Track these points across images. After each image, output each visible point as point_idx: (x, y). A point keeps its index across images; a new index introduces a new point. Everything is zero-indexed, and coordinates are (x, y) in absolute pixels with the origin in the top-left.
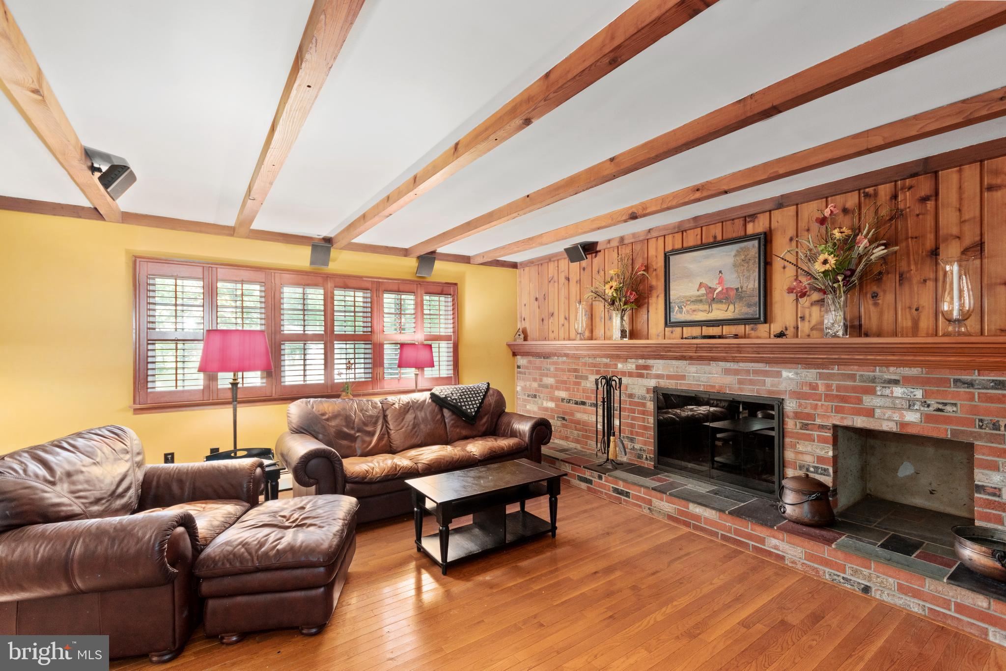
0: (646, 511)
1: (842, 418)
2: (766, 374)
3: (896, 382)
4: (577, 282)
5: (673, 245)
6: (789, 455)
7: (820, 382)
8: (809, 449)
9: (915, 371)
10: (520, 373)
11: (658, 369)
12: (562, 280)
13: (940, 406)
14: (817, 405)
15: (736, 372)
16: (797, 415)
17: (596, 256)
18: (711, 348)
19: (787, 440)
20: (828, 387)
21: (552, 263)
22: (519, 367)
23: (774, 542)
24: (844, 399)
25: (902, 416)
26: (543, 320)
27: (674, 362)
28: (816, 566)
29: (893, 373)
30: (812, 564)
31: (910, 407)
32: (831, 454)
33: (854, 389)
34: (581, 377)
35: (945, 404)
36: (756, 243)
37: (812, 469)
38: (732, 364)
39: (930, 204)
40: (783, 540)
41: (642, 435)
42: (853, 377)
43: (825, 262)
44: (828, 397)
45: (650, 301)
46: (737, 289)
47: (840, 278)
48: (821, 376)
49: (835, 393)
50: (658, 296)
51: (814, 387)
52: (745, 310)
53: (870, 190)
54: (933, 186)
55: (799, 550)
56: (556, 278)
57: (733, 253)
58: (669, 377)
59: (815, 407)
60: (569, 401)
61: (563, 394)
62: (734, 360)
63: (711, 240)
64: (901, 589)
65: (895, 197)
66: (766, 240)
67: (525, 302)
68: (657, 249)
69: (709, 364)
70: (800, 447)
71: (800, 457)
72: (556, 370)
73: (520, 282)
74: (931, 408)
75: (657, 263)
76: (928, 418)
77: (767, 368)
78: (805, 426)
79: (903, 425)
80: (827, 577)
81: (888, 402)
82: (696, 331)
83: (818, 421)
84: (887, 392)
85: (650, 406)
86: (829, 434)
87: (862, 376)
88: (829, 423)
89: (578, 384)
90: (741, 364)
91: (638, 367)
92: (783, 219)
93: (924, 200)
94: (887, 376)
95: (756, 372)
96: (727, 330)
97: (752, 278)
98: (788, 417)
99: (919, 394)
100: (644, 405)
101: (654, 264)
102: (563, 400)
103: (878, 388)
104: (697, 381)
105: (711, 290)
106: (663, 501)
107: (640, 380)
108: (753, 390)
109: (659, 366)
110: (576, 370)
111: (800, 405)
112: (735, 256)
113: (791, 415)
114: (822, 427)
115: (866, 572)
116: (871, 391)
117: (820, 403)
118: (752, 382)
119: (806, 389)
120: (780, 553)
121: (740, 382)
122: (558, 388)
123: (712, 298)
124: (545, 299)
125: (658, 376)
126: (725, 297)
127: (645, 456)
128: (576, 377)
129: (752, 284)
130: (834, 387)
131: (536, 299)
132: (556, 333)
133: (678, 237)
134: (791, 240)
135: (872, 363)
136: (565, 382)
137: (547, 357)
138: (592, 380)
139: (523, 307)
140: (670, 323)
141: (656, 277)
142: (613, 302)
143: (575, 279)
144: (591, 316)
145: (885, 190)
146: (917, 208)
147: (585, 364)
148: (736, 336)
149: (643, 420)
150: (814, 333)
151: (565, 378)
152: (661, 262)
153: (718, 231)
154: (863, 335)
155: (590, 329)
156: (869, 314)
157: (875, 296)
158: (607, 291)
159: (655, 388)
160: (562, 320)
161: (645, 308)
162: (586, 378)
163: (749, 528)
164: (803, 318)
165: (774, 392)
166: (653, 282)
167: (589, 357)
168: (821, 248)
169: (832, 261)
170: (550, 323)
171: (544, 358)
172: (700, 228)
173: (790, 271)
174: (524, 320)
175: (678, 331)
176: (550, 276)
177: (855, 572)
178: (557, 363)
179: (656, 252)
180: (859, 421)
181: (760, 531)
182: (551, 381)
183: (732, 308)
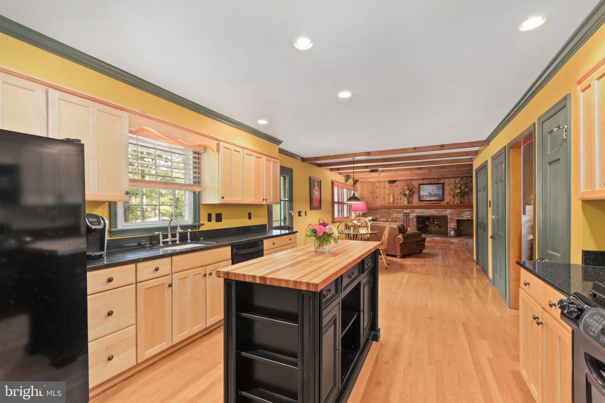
1: (458, 218)
2: (444, 211)
3: (467, 211)
4: (388, 189)
5: (421, 183)
6: (449, 226)
9: (469, 209)
12: (382, 187)
15: (437, 211)
16: (450, 218)
17: (395, 182)
18: (433, 206)
19: (448, 223)
20: (456, 213)
23: (452, 240)
24: (459, 215)
25: (468, 217)
26: (373, 199)
27: (422, 209)
29: (466, 210)
30: (459, 242)
31: (469, 215)
32: (456, 224)
33: (460, 213)
34: (391, 215)
36: (441, 185)
37: (453, 228)
39: (471, 182)
40: (454, 239)
41: (412, 227)
42: (460, 211)
43: (458, 191)
44: (456, 215)
45: (414, 195)
46: (437, 194)
48: (455, 211)
50: (416, 194)
51: (453, 213)
52: (439, 198)
53: (462, 178)
55: (457, 240)
56: (379, 187)
58: (420, 213)
59: (453, 216)
61: (384, 219)
62: (437, 208)
63: (431, 183)
65: (466, 180)
66: (443, 184)
67: (365, 193)
68: (416, 183)
70: (451, 224)
71: (451, 226)
72: (381, 213)
74: (472, 215)
76: (471, 217)
78: (451, 220)
79: (468, 218)
80: (462, 243)
81: (465, 215)
82: (427, 202)
83: (454, 219)
84: (465, 213)
85: (415, 220)
86: (456, 221)
88: (456, 219)
89: (390, 216)
90: (439, 209)
91: (411, 211)
92: (446, 181)
93: (470, 181)
95: (442, 211)
96: (434, 202)
98: (448, 219)
99: (470, 213)
100: (413, 220)
101: (415, 186)
102: (384, 221)
104: (428, 213)
105: (431, 194)
107: (412, 214)
108: (441, 214)
109: (417, 211)
110: (388, 213)
111: (451, 216)
112: (437, 187)
114: (455, 220)
115: (468, 240)
116: (463, 213)
118: (441, 213)
119: (452, 213)
121: (438, 213)
122: (381, 218)
123: (431, 195)
124: (374, 193)
125: (417, 213)
126: (435, 195)
129: (441, 193)
131: (371, 193)
132: (379, 203)
133: (422, 181)
134: (448, 185)
135: (463, 208)
136: (384, 216)
137: (377, 210)
138: (395, 215)
139: (364, 195)
140: (420, 201)
141: (415, 190)
142: (405, 195)
143: (387, 188)
144: (394, 198)
145: (465, 179)
146: (469, 183)
147: (392, 211)
148: (438, 204)
149: (413, 224)
150: (453, 203)
151: (384, 215)
152: (417, 186)
153: (432, 181)
154: (462, 203)
155: (393, 202)
156: (462, 200)
157: (463, 197)
158: (406, 193)
159: (416, 216)
160: (382, 199)
161: (412, 197)
162: (393, 215)
163: (447, 239)
164: (450, 200)
165: (446, 214)
166: (415, 191)
167: (394, 209)
168: (457, 188)
169: (459, 191)
170: (377, 200)
171: (375, 210)
172: (427, 180)
173: (448, 191)
174: (365, 198)
175: (422, 202)
176: (377, 186)
177: (466, 241)
178: (381, 211)
179: (416, 184)
180: (461, 218)
181: (449, 239)
182: (378, 216)
183: (436, 198)
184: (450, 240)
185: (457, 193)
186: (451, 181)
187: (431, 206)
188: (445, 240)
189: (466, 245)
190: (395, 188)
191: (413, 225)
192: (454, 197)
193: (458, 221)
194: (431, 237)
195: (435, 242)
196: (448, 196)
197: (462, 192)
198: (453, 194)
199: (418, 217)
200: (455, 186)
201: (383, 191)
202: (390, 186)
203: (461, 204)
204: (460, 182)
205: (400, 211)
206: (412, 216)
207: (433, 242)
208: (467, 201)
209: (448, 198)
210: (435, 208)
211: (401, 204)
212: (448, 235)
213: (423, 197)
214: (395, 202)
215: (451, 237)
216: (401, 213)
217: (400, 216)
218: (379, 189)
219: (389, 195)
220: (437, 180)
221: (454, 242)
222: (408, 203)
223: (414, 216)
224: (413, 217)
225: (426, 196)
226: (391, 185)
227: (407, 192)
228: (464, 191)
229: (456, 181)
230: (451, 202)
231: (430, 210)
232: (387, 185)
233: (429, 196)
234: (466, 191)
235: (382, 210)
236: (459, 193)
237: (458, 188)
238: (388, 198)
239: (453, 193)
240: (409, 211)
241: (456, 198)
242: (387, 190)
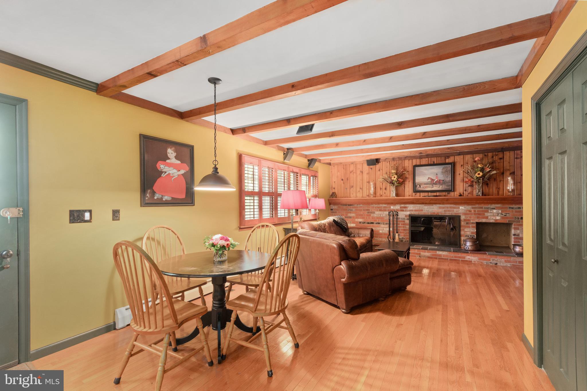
0: (418, 257)
1: (479, 220)
2: (454, 208)
3: (494, 209)
4: (367, 174)
5: (416, 163)
6: (462, 233)
7: (472, 210)
8: (469, 230)
9: (499, 205)
10: (332, 212)
11: (411, 208)
12: (358, 172)
13: (505, 214)
14: (471, 216)
15: (444, 208)
16: (465, 220)
17: (378, 164)
18: (436, 200)
19: (462, 228)
20: (475, 211)
21: (352, 165)
22: (332, 210)
23: (468, 257)
24: (479, 214)
25: (496, 218)
26: (346, 189)
27: (418, 205)
28: (482, 261)
29: (493, 206)
30: (480, 261)
31: (498, 215)
32: (475, 231)
33: (482, 211)
34: (371, 213)
35: (507, 214)
36: (450, 166)
37: (469, 236)
38: (442, 205)
39: (502, 160)
40: (471, 256)
41: (403, 233)
42: (482, 208)
43: (479, 174)
44: (475, 214)
45: (406, 183)
46: (443, 180)
47: (481, 179)
48: (473, 208)
49: (477, 212)
50: (409, 181)
51: (470, 211)
52: (446, 187)
53: (486, 154)
54: (503, 156)
55: (476, 258)
56: (355, 171)
57: (442, 168)
58: (415, 211)
59: (471, 217)
60: (364, 223)
61: (360, 220)
62: (443, 204)
63: (432, 163)
64: (506, 261)
65: (493, 157)
66: (453, 165)
67: (335, 181)
68: (409, 164)
69: (433, 206)
70: (466, 230)
71: (466, 233)
72: (356, 210)
73: (332, 172)
74: (503, 215)
75: (409, 169)
76: (502, 218)
77: (455, 206)
78: (467, 223)
79: (496, 220)
80: (485, 263)
81: (492, 214)
82: (426, 194)
83: (471, 221)
84: (492, 211)
85: (407, 222)
86: (475, 225)
87: (485, 207)
88: (475, 222)
89: (370, 215)
90: (445, 205)
91: (401, 208)
92: (459, 159)
93: (501, 159)
94: (492, 207)
95: (450, 207)
96: (438, 194)
97: (449, 177)
98: (462, 221)
99: (500, 211)
100: (404, 222)
101: (407, 169)
102: (360, 223)
103: (489, 211)
104: (428, 211)
105: (432, 180)
106: (425, 252)
107: (402, 212)
108: (449, 214)
109: (411, 207)
110: (368, 210)
111: (466, 217)
112: (442, 169)
113: (463, 220)
114: (473, 223)
115: (496, 259)
116: (488, 212)
117: (472, 216)
118: (449, 211)
119: (468, 212)
120: (470, 260)
121: (445, 211)
122: (357, 218)
123: (433, 182)
124: (348, 180)
125: (410, 211)
126: (439, 182)
127: (404, 241)
128: (368, 213)
129: (449, 179)
130: (477, 211)
131: (342, 180)
132: (354, 195)
133: (418, 160)
134: (462, 166)
135: (488, 203)
136: (362, 215)
137: (351, 205)
138: (377, 213)
139: (334, 183)
140: (415, 191)
141: (408, 174)
142: (392, 183)
143: (366, 172)
144: (375, 188)
145: (490, 154)
146: (499, 161)
147: (373, 207)
148: (445, 196)
149: (404, 227)
150: (469, 195)
151: (362, 213)
152: (410, 169)
153: (435, 160)
154: (485, 195)
155: (375, 193)
156: (486, 189)
157: (487, 184)
158: (393, 179)
159: (409, 215)
160: (358, 189)
161: (403, 185)
162: (374, 213)
163: (460, 255)
164: (466, 190)
165: (457, 214)
166: (407, 176)
167: (376, 204)
168: (476, 170)
169: (481, 174)
170: (351, 190)
171: (349, 205)
172: (427, 159)
173: (462, 176)
174: (334, 188)
175: (418, 194)
176: (351, 170)
177: (493, 260)
178: (356, 207)
179: (408, 164)
180: (484, 220)
181: (464, 255)
182: (352, 215)
183: (441, 186)
184: (464, 258)
185: (477, 178)
186: (467, 159)
187: (432, 200)
188: (455, 257)
189: (492, 266)
190: (378, 173)
191: (404, 230)
192: (472, 186)
193: (479, 226)
194: (431, 251)
195: (439, 259)
196: (462, 184)
197: (486, 177)
198: (469, 180)
199: (412, 218)
200: (473, 168)
201: (359, 178)
202: (370, 169)
203: (484, 197)
204: (482, 159)
205: (385, 207)
206: (403, 215)
207: (436, 258)
208: (495, 191)
209: (460, 187)
210: (440, 204)
211: (386, 196)
212: (460, 247)
213: (420, 186)
214: (378, 194)
215: (466, 252)
216: (385, 210)
217: (384, 215)
218: (355, 174)
219: (368, 184)
220: (443, 158)
221: (471, 261)
222: (397, 195)
223: (406, 216)
224: (404, 217)
225: (425, 184)
226: (371, 169)
227: (394, 177)
228: (489, 174)
229: (475, 158)
230: (467, 194)
231: (432, 207)
232: (366, 167)
233: (430, 184)
234: (493, 174)
235: (359, 206)
236: (480, 177)
237: (479, 169)
238: (368, 188)
239: (469, 178)
240: (397, 207)
241: (476, 186)
242: (365, 176)
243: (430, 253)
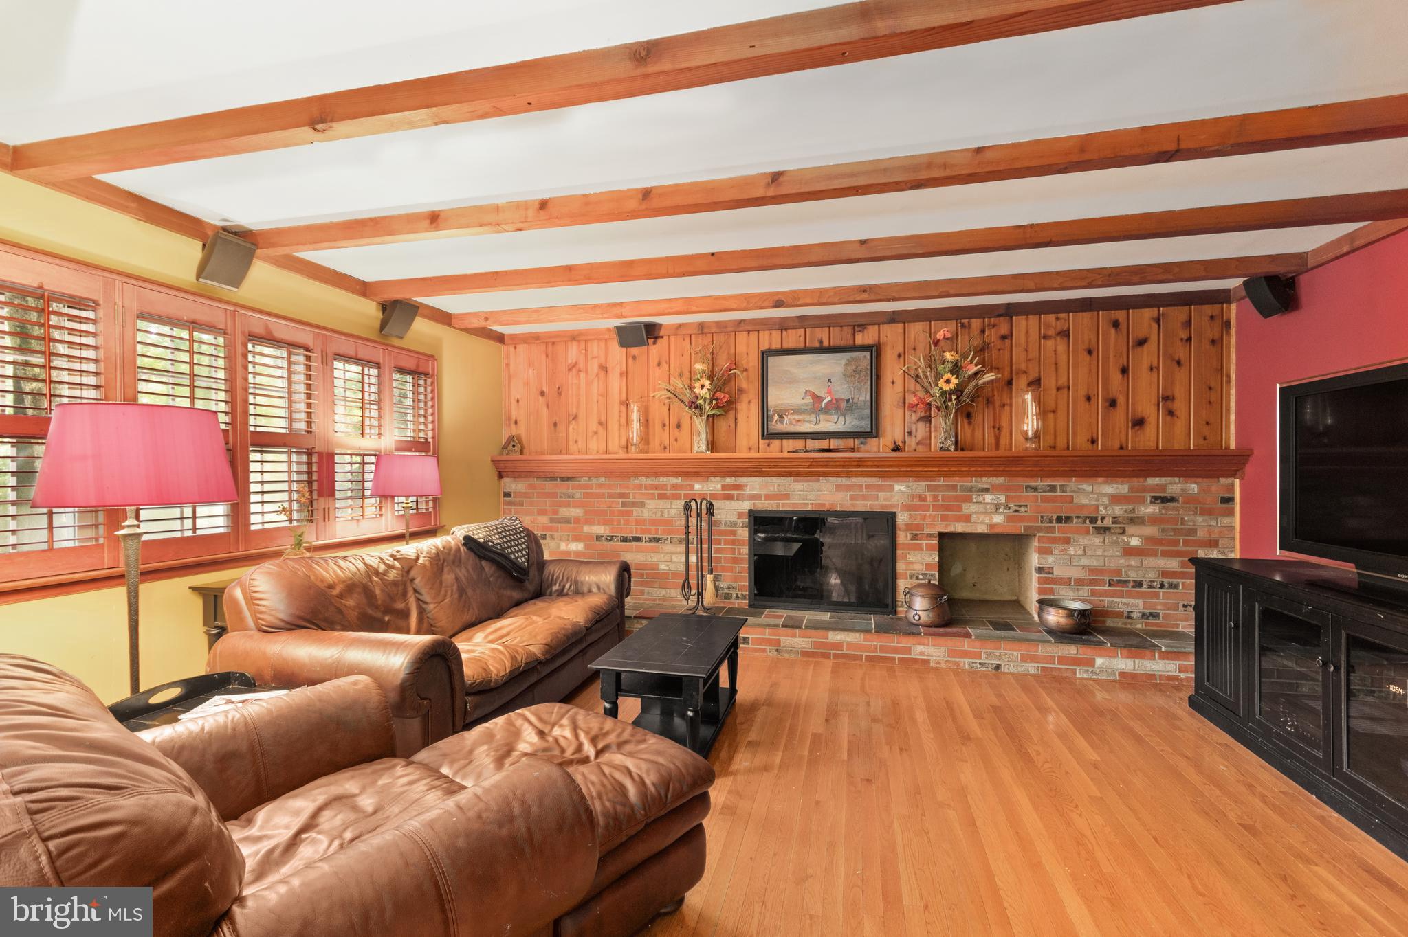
0: (773, 654)
1: (947, 526)
2: (879, 488)
3: (987, 490)
4: (621, 374)
5: (770, 344)
6: (901, 567)
7: (927, 494)
8: (919, 558)
9: (1000, 481)
10: (510, 503)
11: (753, 488)
12: (594, 367)
13: (1017, 508)
14: (925, 515)
15: (849, 488)
16: (908, 527)
17: (655, 343)
18: (828, 462)
19: (899, 552)
20: (935, 498)
21: (575, 343)
22: (507, 495)
23: (920, 648)
24: (948, 508)
25: (991, 518)
26: (555, 425)
27: (775, 479)
28: (957, 660)
29: (986, 482)
30: (953, 659)
31: (997, 511)
32: (937, 559)
33: (956, 498)
34: (634, 504)
35: (1020, 506)
36: (868, 354)
37: (921, 577)
38: (844, 479)
39: (1008, 342)
40: (928, 645)
41: (731, 570)
42: (954, 488)
43: (948, 381)
44: (935, 508)
45: (739, 407)
46: (848, 401)
47: (954, 397)
48: (930, 488)
49: (940, 503)
50: (749, 402)
51: (923, 499)
52: (855, 422)
53: (966, 321)
54: (1009, 327)
55: (943, 649)
56: (582, 365)
57: (844, 362)
58: (768, 497)
59: (924, 518)
60: (611, 539)
61: (599, 530)
62: (848, 475)
63: (817, 345)
64: (1024, 659)
65: (983, 331)
66: (876, 351)
67: (518, 396)
68: (748, 346)
69: (818, 481)
70: (911, 558)
71: (911, 566)
72: (586, 495)
73: (508, 365)
74: (1011, 511)
75: (748, 363)
76: (1009, 519)
77: (880, 483)
78: (915, 537)
79: (992, 526)
80: (967, 666)
81: (980, 508)
82: (799, 444)
83: (927, 531)
84: (980, 499)
85: (744, 533)
86: (935, 542)
87: (962, 486)
88: (935, 531)
89: (629, 513)
90: (854, 480)
91: (724, 487)
92: (890, 335)
93: (1004, 337)
94: (981, 486)
95: (869, 487)
96: (834, 443)
97: (863, 390)
98: (900, 530)
99: (1003, 499)
100: (733, 533)
101: (744, 362)
102: (599, 538)
103: (974, 497)
104: (803, 500)
105: (817, 398)
106: (795, 637)
107: (727, 502)
108: (865, 506)
109: (754, 485)
110: (622, 495)
111: (911, 516)
112: (846, 365)
113: (903, 527)
114: (930, 536)
115: (997, 652)
116: (969, 500)
117: (928, 513)
118: (865, 498)
119: (916, 502)
120: (925, 658)
121: (852, 498)
122: (590, 522)
123: (818, 406)
124: (560, 394)
125: (753, 497)
126: (836, 406)
127: (734, 595)
128: (624, 504)
129: (864, 397)
130: (940, 498)
131: (542, 393)
132: (581, 444)
133: (776, 335)
134: (899, 356)
135: (970, 474)
136: (604, 513)
137: (569, 479)
138: (652, 508)
139: (514, 403)
140: (767, 434)
141: (748, 378)
142: (695, 405)
143: (618, 371)
144: (646, 422)
145: (976, 323)
146: (999, 344)
147: (639, 486)
148: (853, 450)
149: (733, 551)
150: (920, 448)
151: (603, 507)
152: (753, 361)
153: (823, 335)
154: (962, 450)
155: (646, 438)
156: (966, 432)
157: (969, 415)
158: (697, 390)
159: (750, 511)
160: (594, 425)
161: (732, 413)
162: (642, 505)
163: (895, 641)
164: (910, 433)
165: (886, 506)
166: (744, 385)
167: (647, 477)
168: (940, 368)
169: (954, 381)
170: (570, 429)
171: (562, 479)
172: (803, 330)
173: (899, 387)
174: (516, 422)
175: (776, 443)
176: (570, 361)
177: (989, 655)
178: (587, 487)
179: (747, 348)
180: (960, 527)
181: (906, 642)
182: (575, 512)
183: (842, 419)
184: (908, 650)
185: (943, 393)
186: (913, 336)
187: (814, 461)
188: (883, 649)
189: (985, 675)
190: (656, 373)
191: (735, 561)
192: (927, 419)
193: (947, 542)
194: (813, 632)
195: (836, 656)
196: (900, 412)
197: (966, 391)
198: (921, 401)
199: (760, 521)
200: (931, 363)
201: (596, 388)
202: (630, 361)
203: (960, 454)
204: (953, 339)
205: (675, 486)
206: (731, 512)
207: (827, 656)
208: (989, 437)
209: (895, 424)
210: (838, 475)
211: (680, 451)
212: (895, 612)
213: (781, 417)
214: (655, 443)
215: (912, 630)
216: (677, 497)
217: (673, 512)
218: (582, 375)
219: (623, 408)
220: (847, 331)
221: (928, 661)
222: (712, 446)
223: (740, 515)
224: (733, 517)
225: (796, 411)
226: (634, 357)
227: (702, 387)
228: (973, 384)
229: (935, 333)
230: (914, 445)
231: (815, 485)
232: (618, 354)
233: (810, 412)
234: (984, 383)
235: (594, 481)
236: (952, 392)
237: (949, 366)
238: (623, 421)
239: (921, 394)
240: (714, 486)
241: (939, 421)
242: (616, 384)
243: (810, 640)
